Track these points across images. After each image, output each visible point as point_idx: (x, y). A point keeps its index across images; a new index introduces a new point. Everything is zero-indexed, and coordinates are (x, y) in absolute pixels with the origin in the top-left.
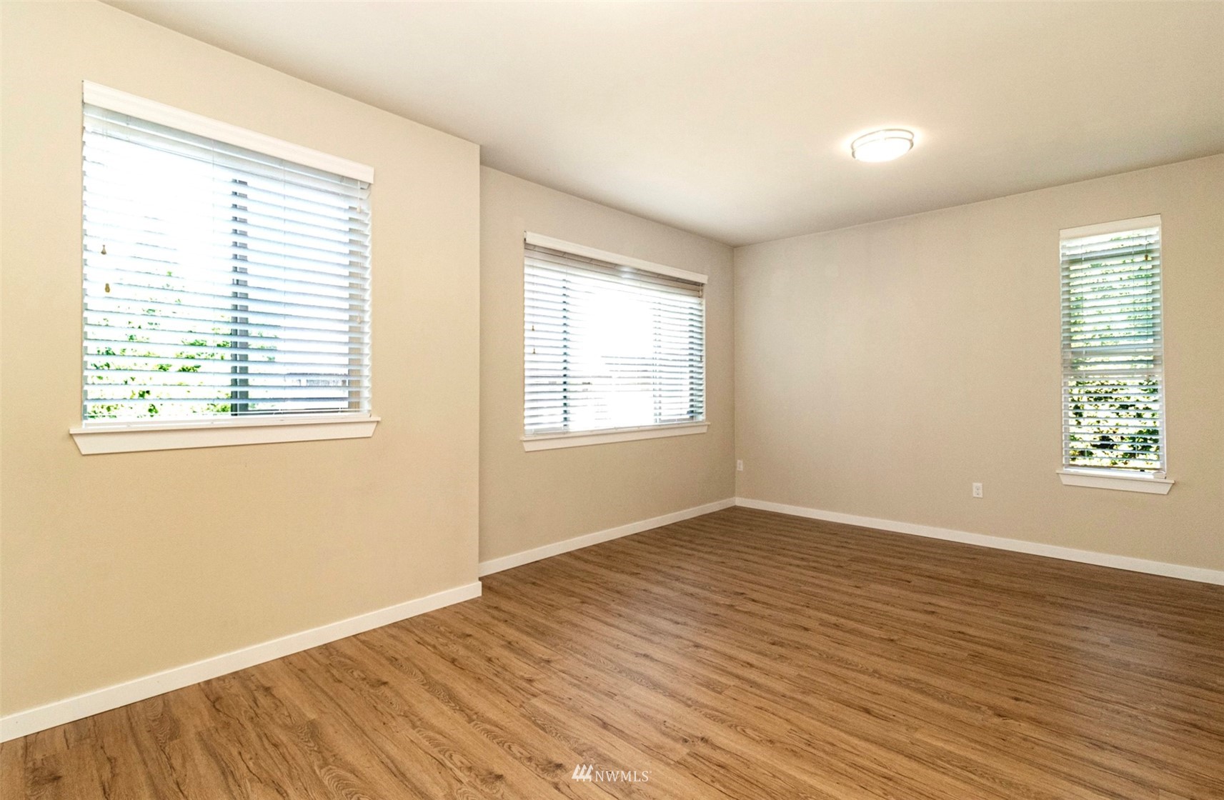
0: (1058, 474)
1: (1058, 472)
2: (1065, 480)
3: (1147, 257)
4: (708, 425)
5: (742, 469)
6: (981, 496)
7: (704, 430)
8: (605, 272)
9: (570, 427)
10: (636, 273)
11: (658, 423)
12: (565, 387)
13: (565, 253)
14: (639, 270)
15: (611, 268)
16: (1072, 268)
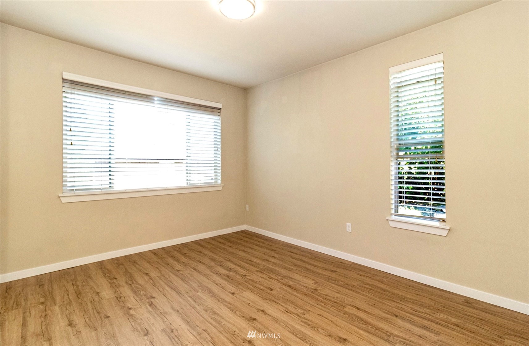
0: (388, 220)
1: (387, 218)
2: (392, 224)
3: (436, 82)
4: (223, 186)
5: (248, 210)
6: (350, 231)
7: (220, 188)
8: (132, 98)
9: (114, 187)
10: (164, 101)
11: (188, 185)
12: (110, 165)
13: (101, 87)
14: (167, 99)
15: (146, 98)
16: (399, 91)
